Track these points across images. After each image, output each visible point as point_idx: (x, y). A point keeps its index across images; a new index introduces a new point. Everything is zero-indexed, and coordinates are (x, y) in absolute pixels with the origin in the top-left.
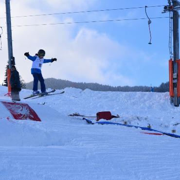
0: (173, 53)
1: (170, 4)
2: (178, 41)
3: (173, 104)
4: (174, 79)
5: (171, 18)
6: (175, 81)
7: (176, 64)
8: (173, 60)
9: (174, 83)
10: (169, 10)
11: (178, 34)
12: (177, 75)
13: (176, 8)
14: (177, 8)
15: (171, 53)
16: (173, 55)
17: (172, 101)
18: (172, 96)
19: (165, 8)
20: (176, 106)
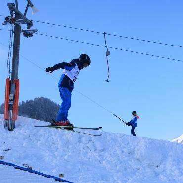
0: (11, 71)
1: (12, 15)
2: (18, 58)
3: (7, 127)
4: (10, 100)
5: (13, 32)
6: (11, 103)
7: (14, 84)
8: (11, 79)
9: (9, 105)
10: (11, 23)
11: (19, 50)
12: (14, 97)
13: (18, 21)
14: (20, 21)
15: (9, 71)
16: (11, 74)
17: (6, 125)
18: (7, 119)
19: (7, 19)
20: (10, 130)
